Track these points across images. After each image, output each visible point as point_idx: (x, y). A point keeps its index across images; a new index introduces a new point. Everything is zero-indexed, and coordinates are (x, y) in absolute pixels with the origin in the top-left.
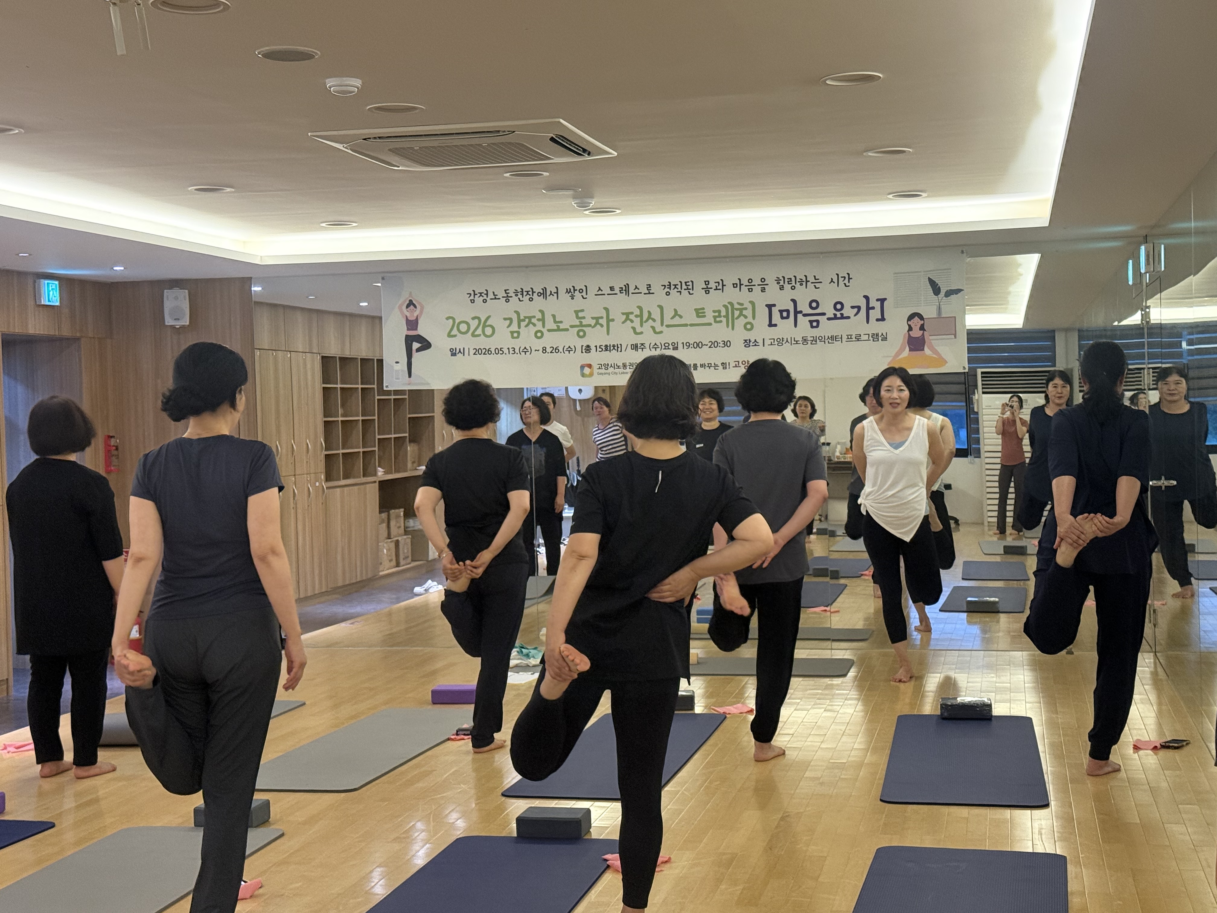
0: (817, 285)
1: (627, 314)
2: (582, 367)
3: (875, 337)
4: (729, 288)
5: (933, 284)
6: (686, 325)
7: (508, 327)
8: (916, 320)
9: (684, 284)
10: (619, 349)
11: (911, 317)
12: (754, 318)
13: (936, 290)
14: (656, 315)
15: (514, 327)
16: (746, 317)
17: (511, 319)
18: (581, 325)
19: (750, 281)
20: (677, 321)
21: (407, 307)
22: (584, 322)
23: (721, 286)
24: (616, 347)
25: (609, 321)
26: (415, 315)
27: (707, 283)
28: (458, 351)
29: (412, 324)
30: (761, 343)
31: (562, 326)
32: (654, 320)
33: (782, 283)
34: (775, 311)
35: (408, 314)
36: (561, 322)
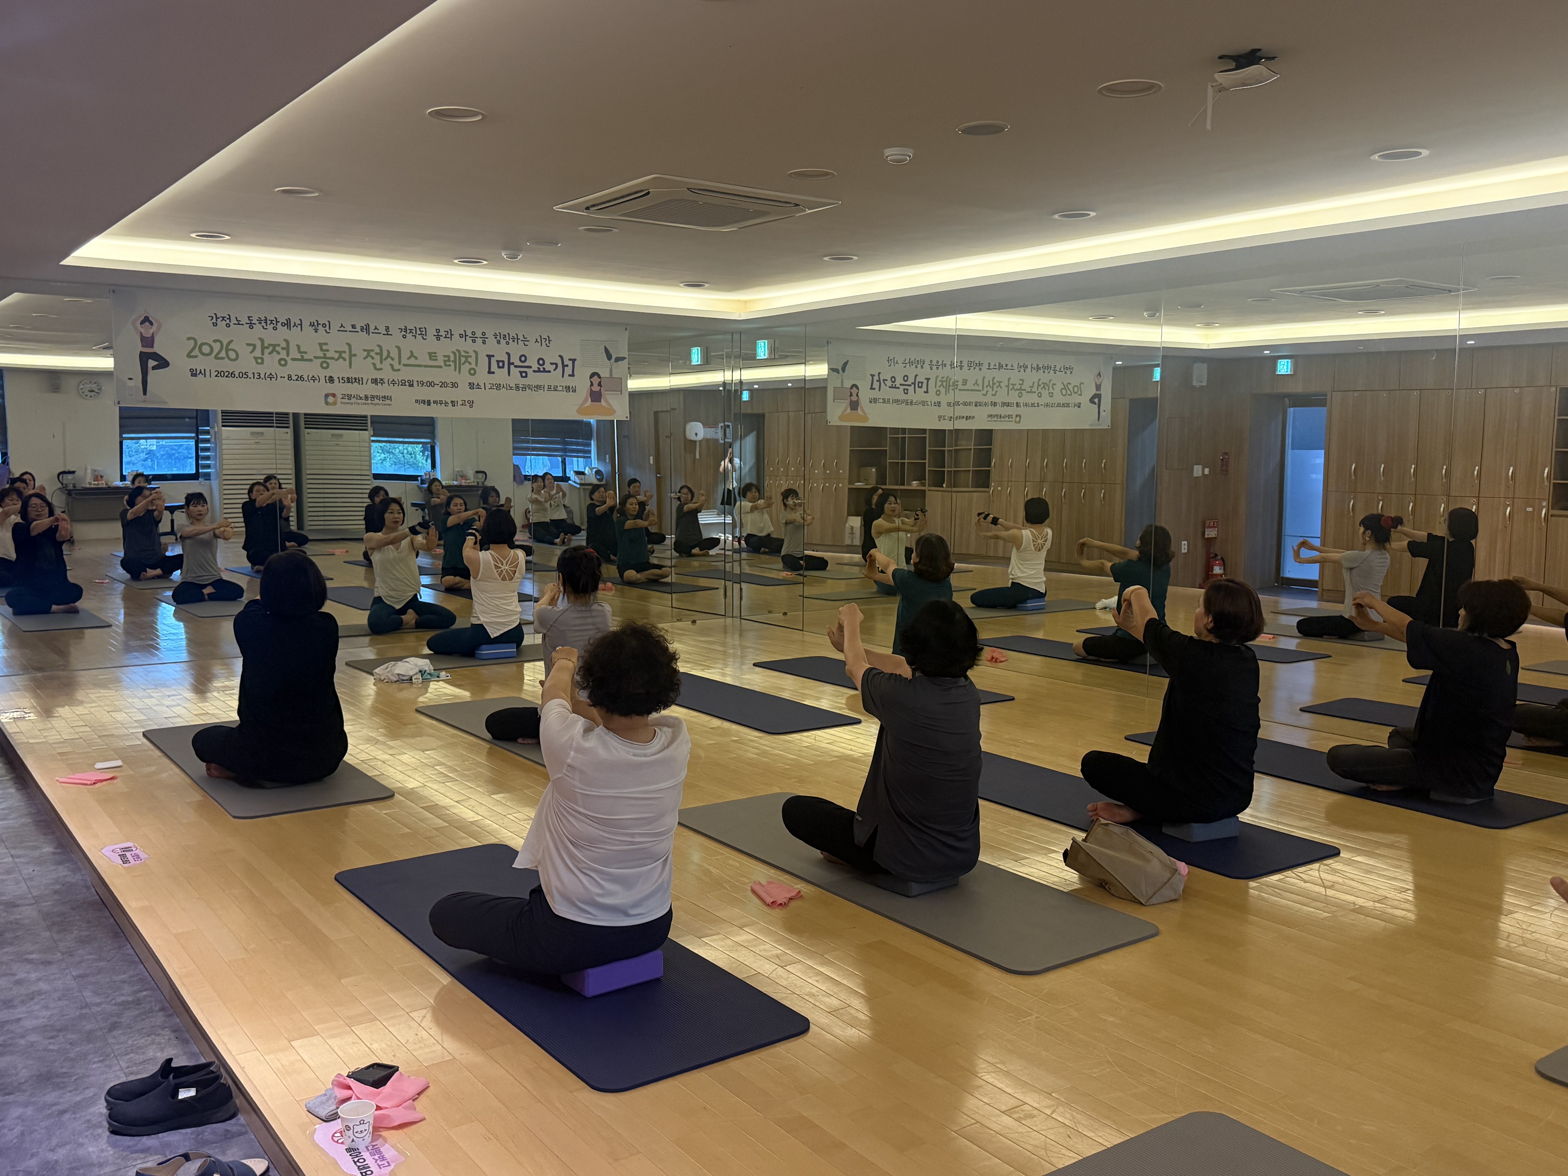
0: (526, 343)
1: (368, 351)
2: (327, 396)
3: (568, 389)
4: (456, 336)
5: (607, 351)
6: (420, 366)
7: (251, 352)
8: (596, 380)
9: (418, 330)
10: (361, 382)
11: (593, 375)
12: (477, 365)
13: (609, 357)
14: (394, 353)
15: (258, 353)
16: (470, 363)
17: (254, 346)
18: (325, 357)
19: (473, 333)
20: (412, 361)
21: (142, 323)
22: (328, 355)
23: (449, 335)
24: (357, 380)
25: (351, 355)
26: (151, 331)
27: (438, 331)
28: (198, 372)
29: (148, 341)
30: (483, 387)
31: (306, 357)
32: (393, 359)
33: (498, 338)
34: (493, 360)
35: (142, 331)
36: (306, 353)
